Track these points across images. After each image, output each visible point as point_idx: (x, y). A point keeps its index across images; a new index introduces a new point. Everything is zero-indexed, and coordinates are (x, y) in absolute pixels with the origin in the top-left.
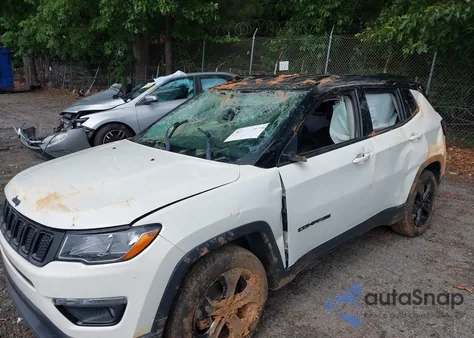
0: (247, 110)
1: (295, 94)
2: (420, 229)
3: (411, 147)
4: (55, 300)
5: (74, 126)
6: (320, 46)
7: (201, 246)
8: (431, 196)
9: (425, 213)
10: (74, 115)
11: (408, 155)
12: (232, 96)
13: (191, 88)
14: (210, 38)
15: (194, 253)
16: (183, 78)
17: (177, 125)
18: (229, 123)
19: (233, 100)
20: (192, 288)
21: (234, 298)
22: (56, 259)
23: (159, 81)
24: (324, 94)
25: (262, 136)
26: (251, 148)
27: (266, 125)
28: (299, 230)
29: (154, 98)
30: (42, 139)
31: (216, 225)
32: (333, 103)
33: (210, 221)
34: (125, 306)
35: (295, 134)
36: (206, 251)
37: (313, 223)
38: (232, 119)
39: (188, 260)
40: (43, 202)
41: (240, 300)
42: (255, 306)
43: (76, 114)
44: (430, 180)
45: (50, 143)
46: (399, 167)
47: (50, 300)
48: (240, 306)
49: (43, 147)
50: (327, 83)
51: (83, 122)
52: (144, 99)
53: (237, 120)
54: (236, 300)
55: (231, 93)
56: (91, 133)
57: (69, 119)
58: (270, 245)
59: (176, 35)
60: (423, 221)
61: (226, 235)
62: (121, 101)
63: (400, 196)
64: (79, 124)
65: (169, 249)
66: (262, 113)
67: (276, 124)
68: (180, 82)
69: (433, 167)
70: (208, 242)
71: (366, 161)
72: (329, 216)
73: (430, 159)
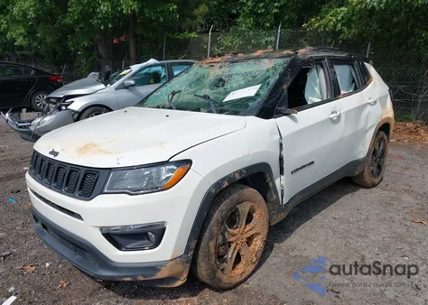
0: (236, 77)
1: (280, 61)
2: (376, 181)
3: (369, 108)
4: (101, 229)
5: (60, 109)
6: (269, 39)
7: (223, 179)
8: (384, 152)
9: (379, 167)
10: (59, 99)
11: (368, 115)
12: (221, 67)
13: (163, 74)
14: (170, 35)
15: (218, 184)
16: (156, 65)
17: (174, 93)
18: (221, 89)
19: (223, 70)
20: (215, 215)
21: (245, 228)
22: (102, 193)
23: (135, 68)
24: (303, 61)
25: (257, 94)
26: (251, 104)
27: (259, 86)
28: (292, 173)
29: (132, 82)
30: (31, 121)
31: (233, 162)
32: (307, 70)
33: (226, 160)
34: (164, 230)
35: (286, 91)
36: (226, 184)
37: (301, 168)
38: (223, 85)
39: (213, 191)
40: (83, 150)
41: (250, 229)
42: (260, 237)
43: (61, 98)
44: (382, 138)
45: (39, 124)
46: (362, 124)
47: (98, 230)
48: (248, 235)
49: (32, 128)
50: (305, 52)
51: (68, 105)
52: (123, 84)
53: (228, 86)
54: (247, 229)
55: (219, 65)
56: (76, 115)
57: (54, 103)
58: (271, 184)
59: (139, 31)
60: (379, 174)
61: (240, 172)
62: (102, 86)
63: (363, 151)
64: (64, 108)
65: (200, 180)
66: (250, 79)
67: (268, 84)
68: (154, 69)
69: (384, 128)
70: (227, 177)
71: (339, 117)
72: (313, 163)
73: (384, 120)
